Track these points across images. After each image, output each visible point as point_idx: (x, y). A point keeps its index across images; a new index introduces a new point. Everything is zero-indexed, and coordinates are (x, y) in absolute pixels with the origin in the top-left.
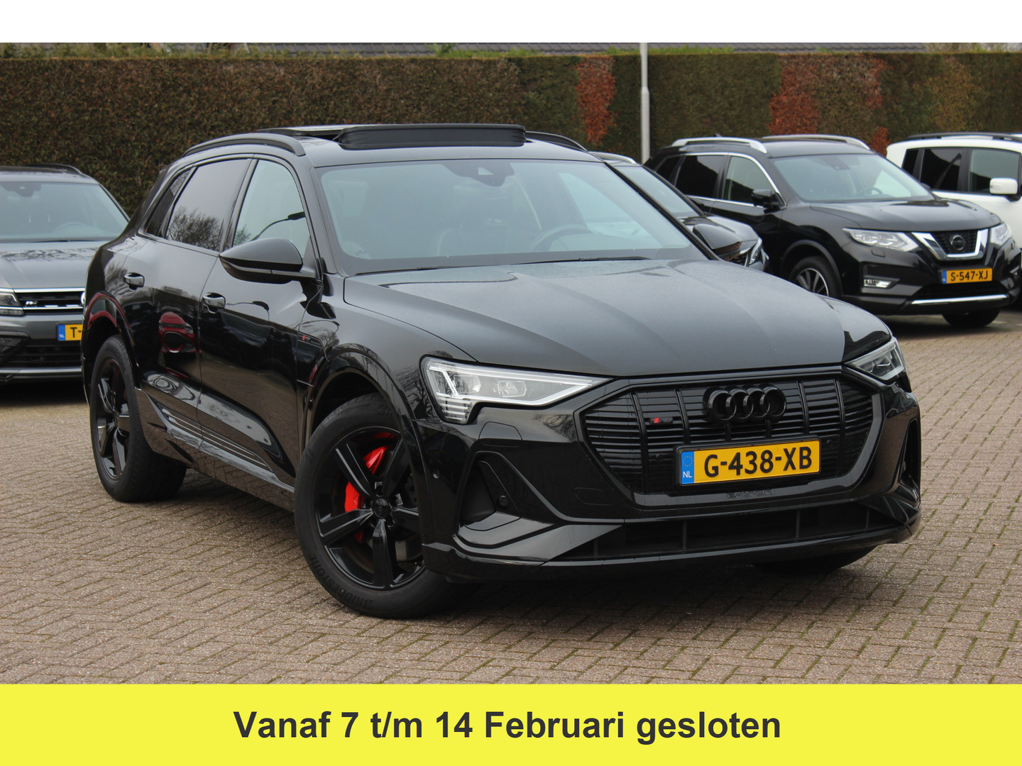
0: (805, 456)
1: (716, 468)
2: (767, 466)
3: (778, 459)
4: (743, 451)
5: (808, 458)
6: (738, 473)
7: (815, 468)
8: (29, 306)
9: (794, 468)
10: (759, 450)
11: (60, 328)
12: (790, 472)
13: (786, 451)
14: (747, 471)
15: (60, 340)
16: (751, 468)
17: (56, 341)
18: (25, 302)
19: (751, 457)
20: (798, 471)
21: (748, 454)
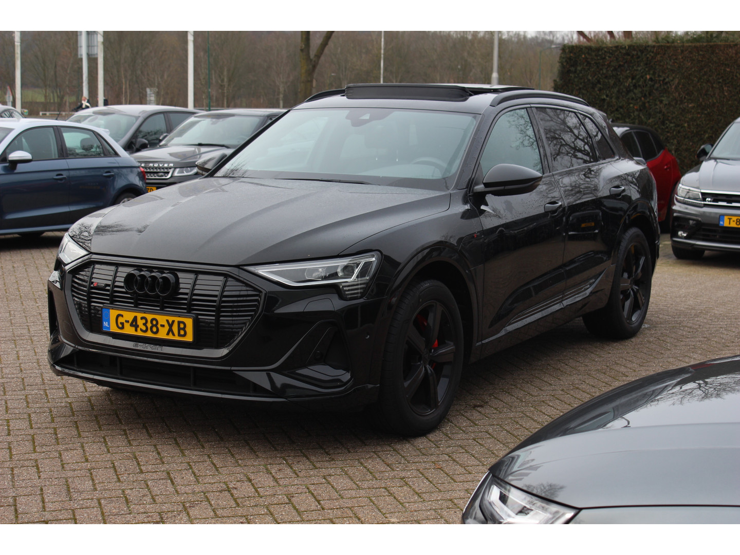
0: (182, 328)
1: (123, 324)
2: (155, 329)
3: (163, 326)
4: (139, 315)
5: (184, 329)
6: (136, 330)
7: (189, 338)
8: (708, 201)
9: (174, 335)
10: (149, 317)
11: (721, 217)
12: (171, 337)
13: (168, 321)
14: (141, 330)
15: (720, 225)
16: (144, 328)
17: (717, 225)
18: (706, 199)
19: (144, 321)
20: (177, 338)
21: (142, 318)
